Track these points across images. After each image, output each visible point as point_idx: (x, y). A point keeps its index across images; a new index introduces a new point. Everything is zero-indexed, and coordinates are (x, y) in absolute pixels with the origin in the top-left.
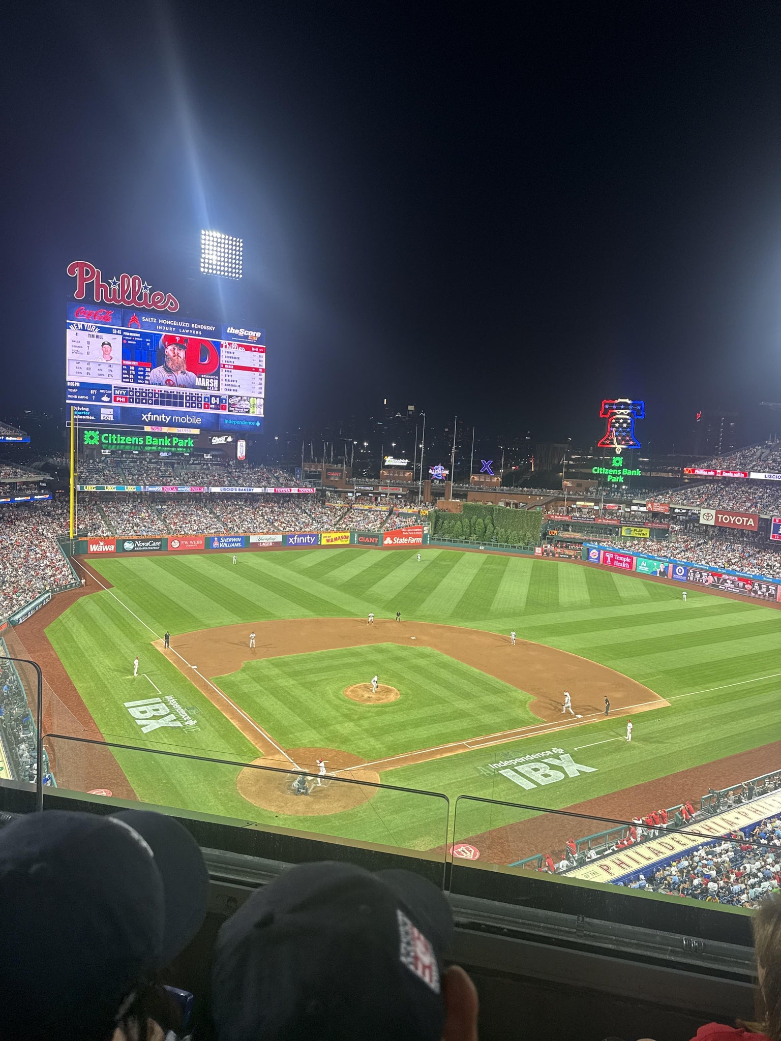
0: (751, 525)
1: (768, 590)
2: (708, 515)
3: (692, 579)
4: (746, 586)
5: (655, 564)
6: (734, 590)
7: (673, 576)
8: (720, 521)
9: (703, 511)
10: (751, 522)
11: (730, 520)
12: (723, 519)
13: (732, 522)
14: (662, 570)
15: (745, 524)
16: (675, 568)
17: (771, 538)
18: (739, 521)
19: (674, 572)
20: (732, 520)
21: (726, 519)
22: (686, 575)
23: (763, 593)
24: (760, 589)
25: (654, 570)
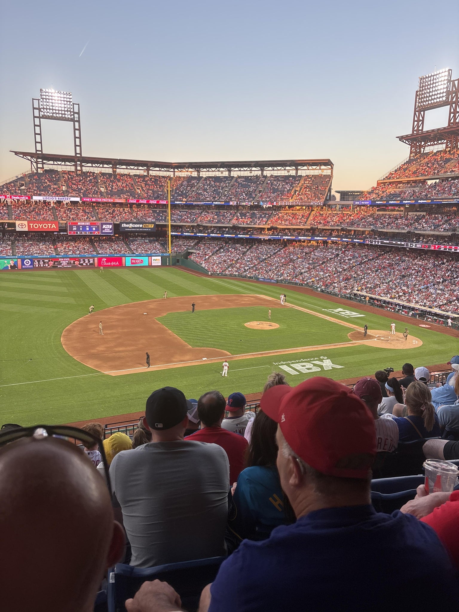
0: (54, 228)
1: (89, 261)
2: (22, 224)
3: (37, 266)
4: (76, 262)
5: (6, 262)
6: (68, 266)
7: (22, 267)
8: (32, 227)
9: (18, 223)
10: (54, 226)
11: (39, 226)
12: (34, 226)
13: (41, 227)
14: (12, 265)
15: (50, 227)
16: (23, 261)
17: (69, 234)
18: (45, 226)
19: (23, 264)
20: (41, 226)
21: (36, 226)
22: (32, 263)
23: (87, 264)
24: (84, 262)
25: (5, 266)
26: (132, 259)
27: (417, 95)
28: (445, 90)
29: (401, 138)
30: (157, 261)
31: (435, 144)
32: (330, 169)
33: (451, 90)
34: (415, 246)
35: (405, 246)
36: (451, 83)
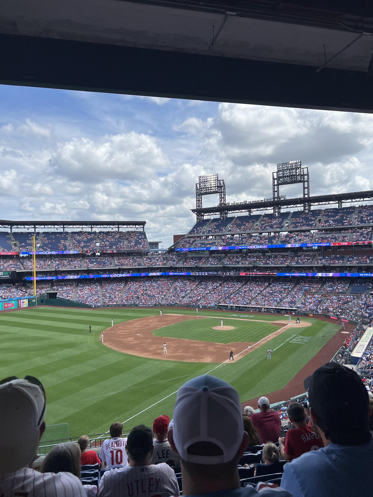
26: (4, 304)
27: (197, 187)
28: (216, 185)
29: (193, 211)
30: (25, 303)
31: (211, 215)
32: (142, 227)
33: (219, 186)
34: (229, 274)
35: (222, 275)
36: (219, 181)
